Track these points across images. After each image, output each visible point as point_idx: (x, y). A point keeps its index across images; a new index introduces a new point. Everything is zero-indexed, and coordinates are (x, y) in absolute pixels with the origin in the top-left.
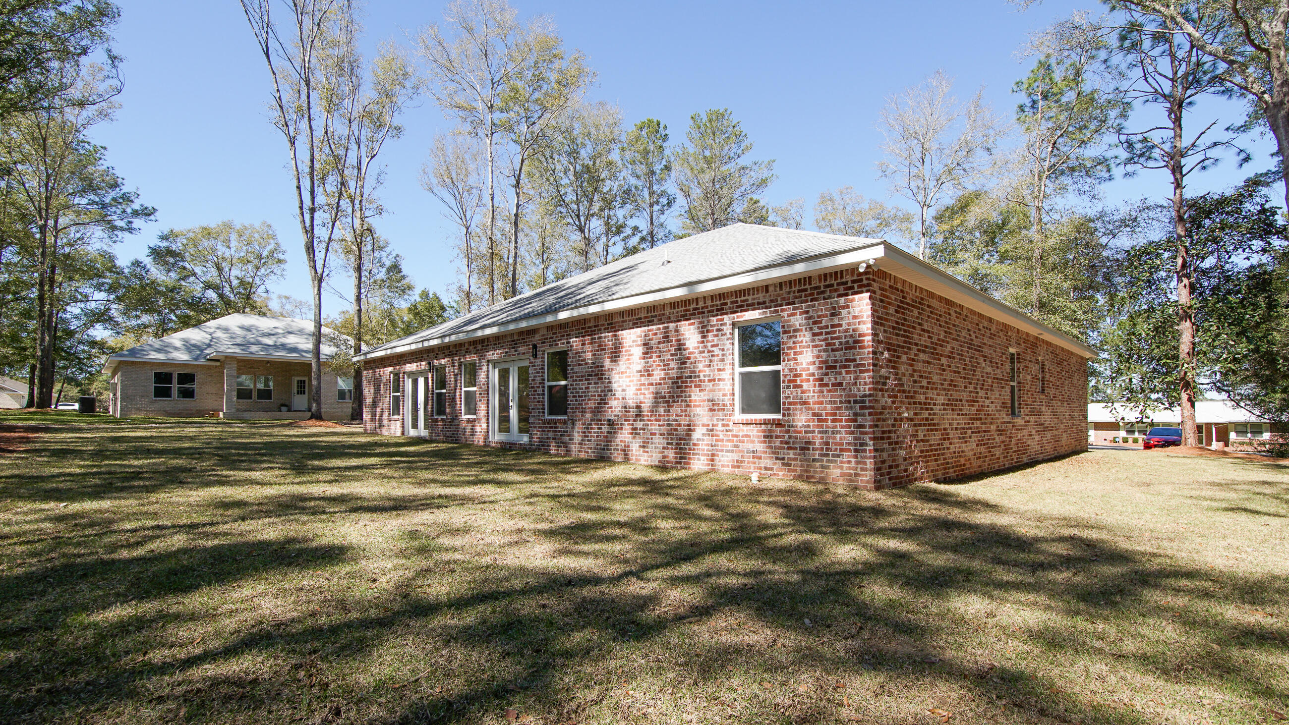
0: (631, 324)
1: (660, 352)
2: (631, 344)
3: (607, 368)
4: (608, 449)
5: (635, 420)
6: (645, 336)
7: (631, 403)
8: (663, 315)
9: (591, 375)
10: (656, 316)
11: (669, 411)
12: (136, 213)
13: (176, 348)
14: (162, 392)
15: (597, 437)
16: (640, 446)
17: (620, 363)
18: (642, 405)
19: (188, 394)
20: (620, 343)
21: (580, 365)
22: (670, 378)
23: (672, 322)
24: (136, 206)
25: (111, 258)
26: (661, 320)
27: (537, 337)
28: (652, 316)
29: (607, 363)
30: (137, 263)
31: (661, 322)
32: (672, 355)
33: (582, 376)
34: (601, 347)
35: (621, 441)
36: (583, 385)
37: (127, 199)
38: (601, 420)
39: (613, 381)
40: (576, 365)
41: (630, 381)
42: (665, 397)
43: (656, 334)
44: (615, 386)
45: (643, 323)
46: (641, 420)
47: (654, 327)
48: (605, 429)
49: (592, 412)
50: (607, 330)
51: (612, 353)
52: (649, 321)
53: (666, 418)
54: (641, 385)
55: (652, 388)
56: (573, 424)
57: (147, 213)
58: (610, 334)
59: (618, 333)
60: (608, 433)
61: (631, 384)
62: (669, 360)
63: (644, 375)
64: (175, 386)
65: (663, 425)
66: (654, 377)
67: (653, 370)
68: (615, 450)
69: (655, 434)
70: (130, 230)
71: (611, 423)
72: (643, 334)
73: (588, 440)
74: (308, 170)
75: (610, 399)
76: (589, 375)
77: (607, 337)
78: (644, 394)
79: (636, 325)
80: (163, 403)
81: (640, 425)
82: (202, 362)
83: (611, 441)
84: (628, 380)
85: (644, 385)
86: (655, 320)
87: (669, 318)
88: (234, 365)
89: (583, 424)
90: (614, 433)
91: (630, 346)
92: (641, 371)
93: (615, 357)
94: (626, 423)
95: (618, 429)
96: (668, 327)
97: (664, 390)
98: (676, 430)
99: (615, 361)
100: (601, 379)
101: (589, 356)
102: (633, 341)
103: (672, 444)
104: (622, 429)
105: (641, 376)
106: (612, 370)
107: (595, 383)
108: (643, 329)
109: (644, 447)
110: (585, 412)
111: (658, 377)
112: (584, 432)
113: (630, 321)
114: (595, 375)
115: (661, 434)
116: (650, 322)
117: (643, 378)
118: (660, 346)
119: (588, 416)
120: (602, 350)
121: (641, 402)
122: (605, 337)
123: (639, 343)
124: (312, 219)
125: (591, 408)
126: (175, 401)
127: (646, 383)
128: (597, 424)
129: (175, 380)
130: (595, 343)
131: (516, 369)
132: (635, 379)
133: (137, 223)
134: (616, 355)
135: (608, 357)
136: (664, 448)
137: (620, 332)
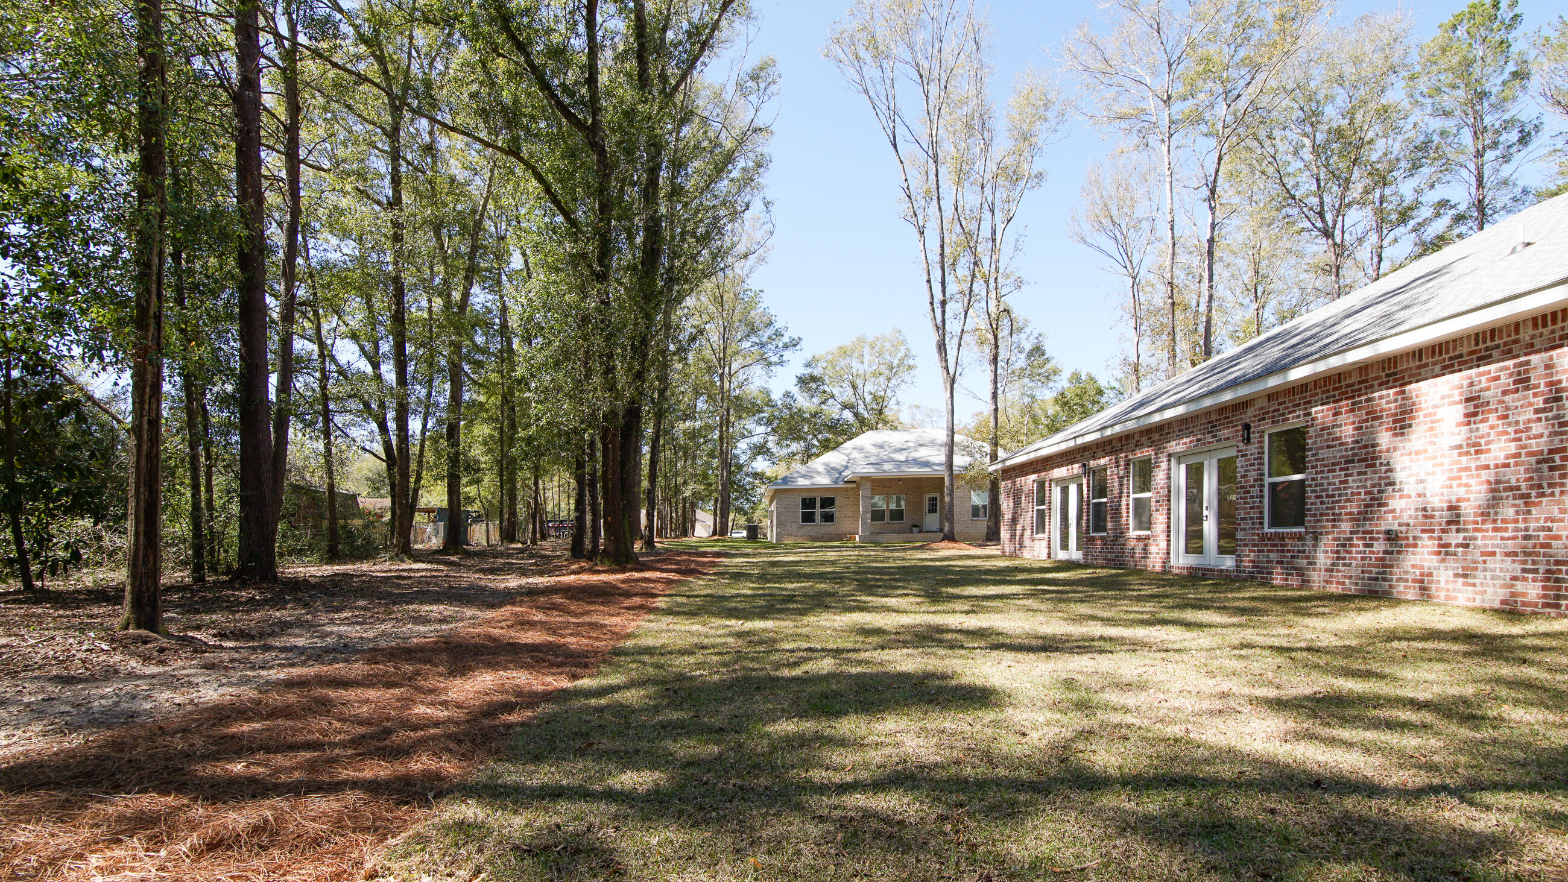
0: (1437, 369)
1: (1507, 409)
2: (1438, 402)
3: (1384, 447)
4: (1384, 580)
5: (1443, 531)
6: (1472, 384)
7: (1437, 501)
8: (1516, 342)
9: (1353, 461)
10: (1497, 347)
11: (1529, 512)
12: (786, 346)
13: (818, 473)
14: (808, 518)
15: (1363, 559)
16: (1456, 575)
17: (1413, 437)
18: (1462, 504)
19: (829, 518)
20: (1414, 404)
21: (1328, 447)
22: (1530, 454)
23: (1538, 351)
24: (786, 339)
25: (767, 393)
26: (1510, 351)
27: (1251, 412)
28: (1487, 349)
29: (1384, 439)
30: (787, 394)
31: (1508, 354)
32: (1537, 411)
33: (1333, 464)
34: (1374, 416)
35: (1413, 566)
36: (1335, 478)
37: (779, 334)
38: (1371, 532)
39: (1398, 467)
40: (1322, 448)
41: (1435, 465)
42: (1518, 488)
43: (1498, 378)
44: (1399, 475)
45: (1466, 362)
46: (1458, 531)
47: (1493, 367)
48: (1379, 546)
49: (1352, 520)
50: (1385, 384)
51: (1394, 422)
52: (1480, 359)
53: (1522, 525)
54: (1461, 470)
55: (1485, 475)
56: (1316, 539)
57: (794, 344)
58: (1392, 391)
59: (1407, 388)
60: (1386, 552)
61: (1438, 470)
62: (1529, 421)
63: (1468, 453)
64: (818, 511)
65: (1514, 538)
66: (1491, 455)
67: (1488, 443)
68: (1398, 580)
69: (1494, 554)
70: (781, 363)
71: (1392, 537)
72: (1465, 383)
73: (1344, 565)
74: (938, 258)
75: (1393, 497)
76: (1347, 462)
77: (1385, 398)
78: (1467, 485)
79: (1448, 368)
80: (809, 528)
81: (1455, 538)
82: (841, 485)
83: (1392, 566)
84: (1430, 463)
85: (1468, 469)
86: (1496, 354)
87: (1532, 345)
88: (869, 485)
89: (1335, 539)
90: (1399, 552)
91: (1435, 407)
92: (1460, 447)
93: (1401, 428)
94: (1425, 536)
95: (1408, 546)
96: (1528, 363)
97: (1517, 476)
98: (1548, 546)
99: (1403, 434)
100: (1374, 465)
101: (1347, 431)
102: (1443, 397)
103: (1536, 571)
104: (1415, 546)
105: (1460, 454)
106: (1395, 449)
107: (1359, 474)
108: (1465, 373)
109: (1465, 576)
110: (1340, 520)
111: (1502, 455)
112: (1337, 552)
113: (1435, 364)
114: (1359, 461)
115: (1507, 554)
116: (1484, 359)
117: (1464, 459)
118: (1506, 398)
119: (1346, 526)
120: (1373, 419)
121: (1458, 500)
122: (1381, 398)
123: (1457, 398)
124: (943, 312)
125: (1351, 513)
126: (819, 526)
127: (1473, 465)
128: (1364, 539)
129: (818, 504)
130: (1360, 409)
131: (1214, 462)
132: (1446, 461)
133: (788, 355)
134: (1402, 423)
135: (1387, 430)
136: (1514, 578)
137: (1413, 386)
